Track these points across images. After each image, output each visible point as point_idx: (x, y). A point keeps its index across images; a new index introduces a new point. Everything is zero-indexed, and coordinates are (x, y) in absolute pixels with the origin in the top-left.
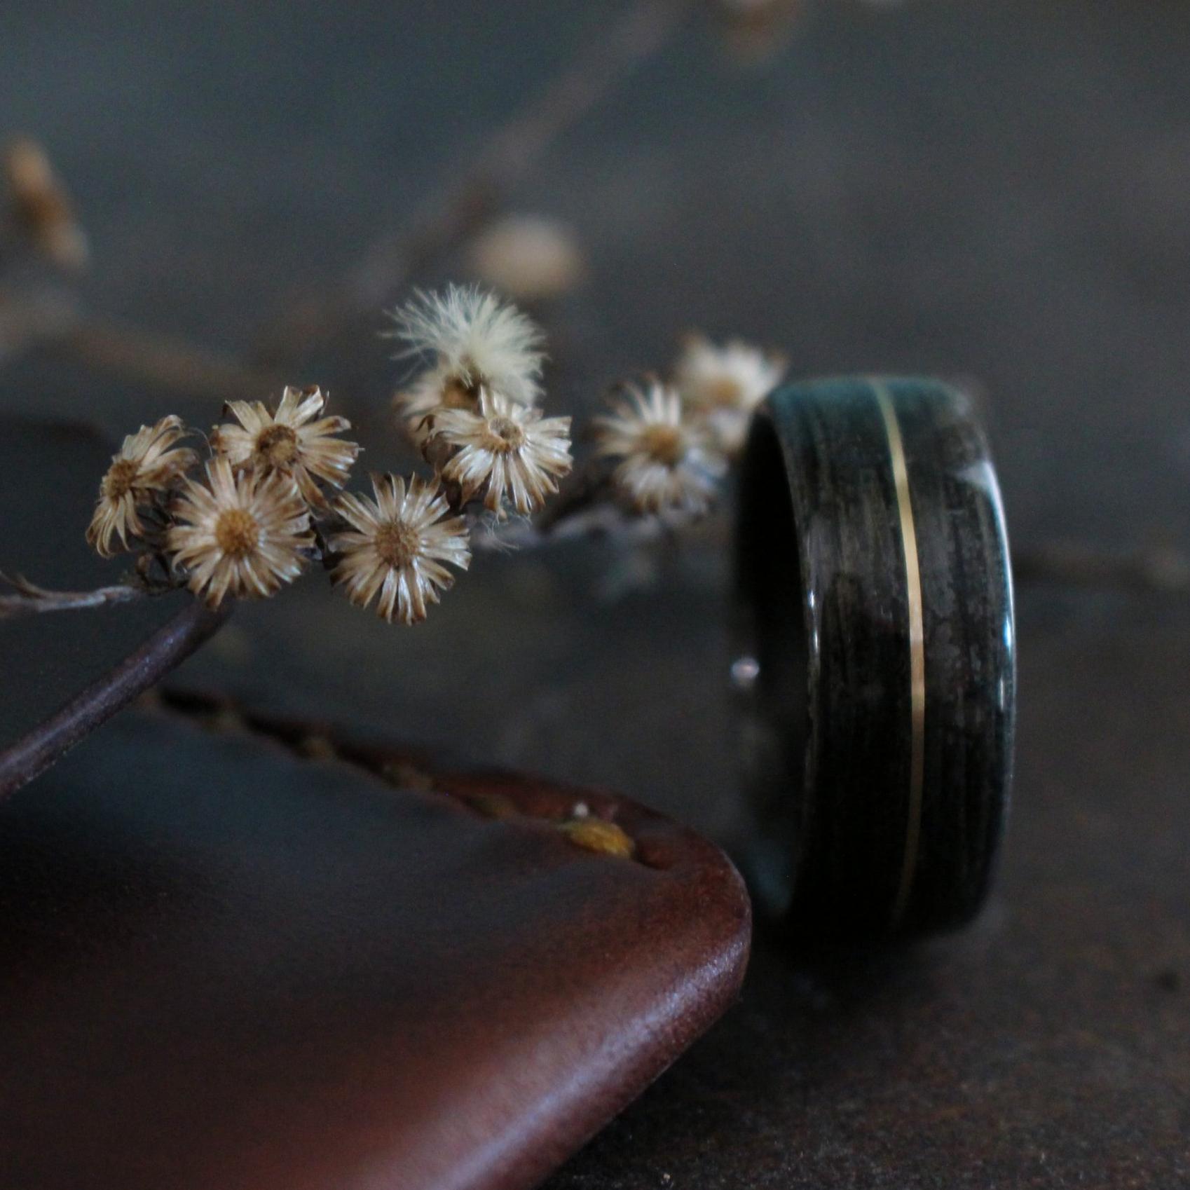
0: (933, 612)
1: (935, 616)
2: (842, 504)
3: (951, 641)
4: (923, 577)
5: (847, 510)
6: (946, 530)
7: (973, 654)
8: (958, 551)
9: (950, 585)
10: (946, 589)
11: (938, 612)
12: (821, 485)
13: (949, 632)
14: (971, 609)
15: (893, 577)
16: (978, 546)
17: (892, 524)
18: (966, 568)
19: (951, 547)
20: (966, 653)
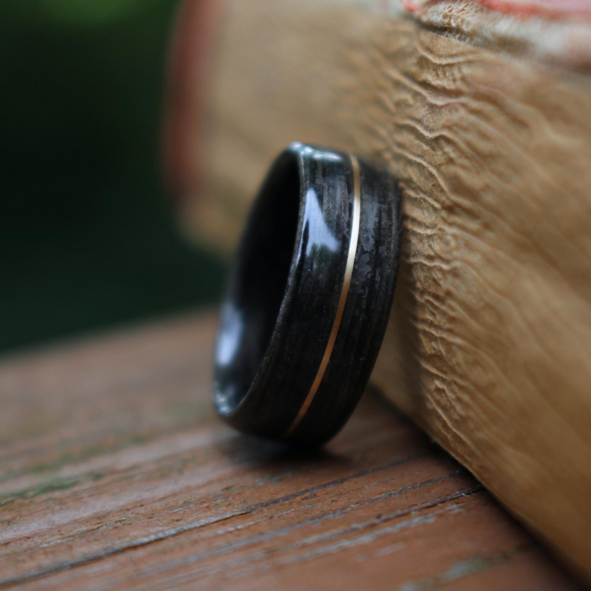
0: (362, 247)
1: (362, 249)
2: (326, 187)
3: (368, 263)
4: (361, 229)
5: (328, 189)
6: (375, 211)
7: (377, 273)
8: (380, 222)
9: (372, 237)
10: (370, 238)
11: (364, 247)
12: (316, 176)
13: (368, 259)
14: (380, 251)
15: (345, 225)
16: (390, 224)
17: (350, 201)
18: (382, 232)
19: (377, 220)
20: (374, 272)
